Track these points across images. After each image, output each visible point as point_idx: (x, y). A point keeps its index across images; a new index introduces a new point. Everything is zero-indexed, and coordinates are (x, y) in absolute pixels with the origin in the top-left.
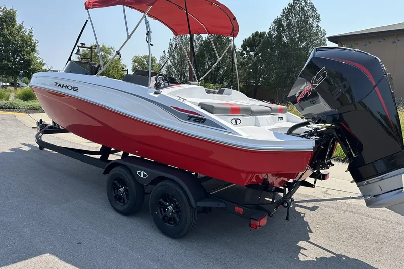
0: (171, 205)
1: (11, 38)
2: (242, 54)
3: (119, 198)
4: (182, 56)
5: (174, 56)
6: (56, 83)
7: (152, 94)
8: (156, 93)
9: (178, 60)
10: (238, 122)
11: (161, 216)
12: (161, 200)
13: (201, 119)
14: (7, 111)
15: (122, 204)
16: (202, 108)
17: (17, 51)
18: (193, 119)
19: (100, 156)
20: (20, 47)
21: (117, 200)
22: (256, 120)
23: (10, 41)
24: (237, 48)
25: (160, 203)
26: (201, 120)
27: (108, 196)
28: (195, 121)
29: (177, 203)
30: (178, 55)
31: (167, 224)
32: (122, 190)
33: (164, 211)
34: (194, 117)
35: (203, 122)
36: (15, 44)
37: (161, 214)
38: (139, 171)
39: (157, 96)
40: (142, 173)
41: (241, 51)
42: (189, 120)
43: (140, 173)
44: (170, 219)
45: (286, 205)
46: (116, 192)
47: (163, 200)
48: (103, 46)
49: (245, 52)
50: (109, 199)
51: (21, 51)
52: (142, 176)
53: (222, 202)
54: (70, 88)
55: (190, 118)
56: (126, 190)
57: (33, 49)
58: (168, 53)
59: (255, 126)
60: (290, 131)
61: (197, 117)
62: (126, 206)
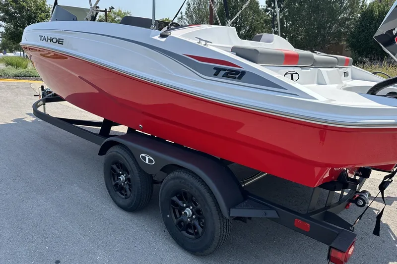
0: (189, 208)
1: (24, 4)
2: (266, 11)
3: (119, 188)
4: (201, 16)
5: (191, 17)
6: (41, 37)
7: (157, 38)
8: (162, 36)
9: (196, 21)
10: (295, 77)
11: (175, 221)
12: (175, 198)
13: (237, 72)
14: (24, 79)
15: (124, 197)
16: (237, 55)
17: (32, 18)
18: (222, 73)
19: (100, 128)
20: (34, 13)
21: (118, 191)
22: (320, 75)
23: (23, 7)
24: (260, 5)
25: (173, 202)
26: (235, 74)
27: (106, 185)
28: (225, 76)
29: (199, 206)
30: (196, 17)
31: (184, 233)
32: (122, 178)
33: (180, 214)
34: (224, 70)
35: (239, 78)
36: (29, 10)
37: (176, 218)
38: (143, 155)
39: (163, 40)
40: (147, 158)
41: (265, 7)
42: (216, 75)
43: (144, 158)
44: (189, 226)
45: (361, 203)
46: (116, 179)
47: (178, 197)
48: (119, 11)
49: (269, 9)
50: (108, 188)
51: (36, 17)
52: (147, 162)
53: (271, 209)
54: (55, 40)
55: (218, 71)
56: (128, 179)
57: (47, 15)
58: (186, 13)
59: (319, 84)
60: (373, 91)
61: (229, 70)
62: (128, 201)
